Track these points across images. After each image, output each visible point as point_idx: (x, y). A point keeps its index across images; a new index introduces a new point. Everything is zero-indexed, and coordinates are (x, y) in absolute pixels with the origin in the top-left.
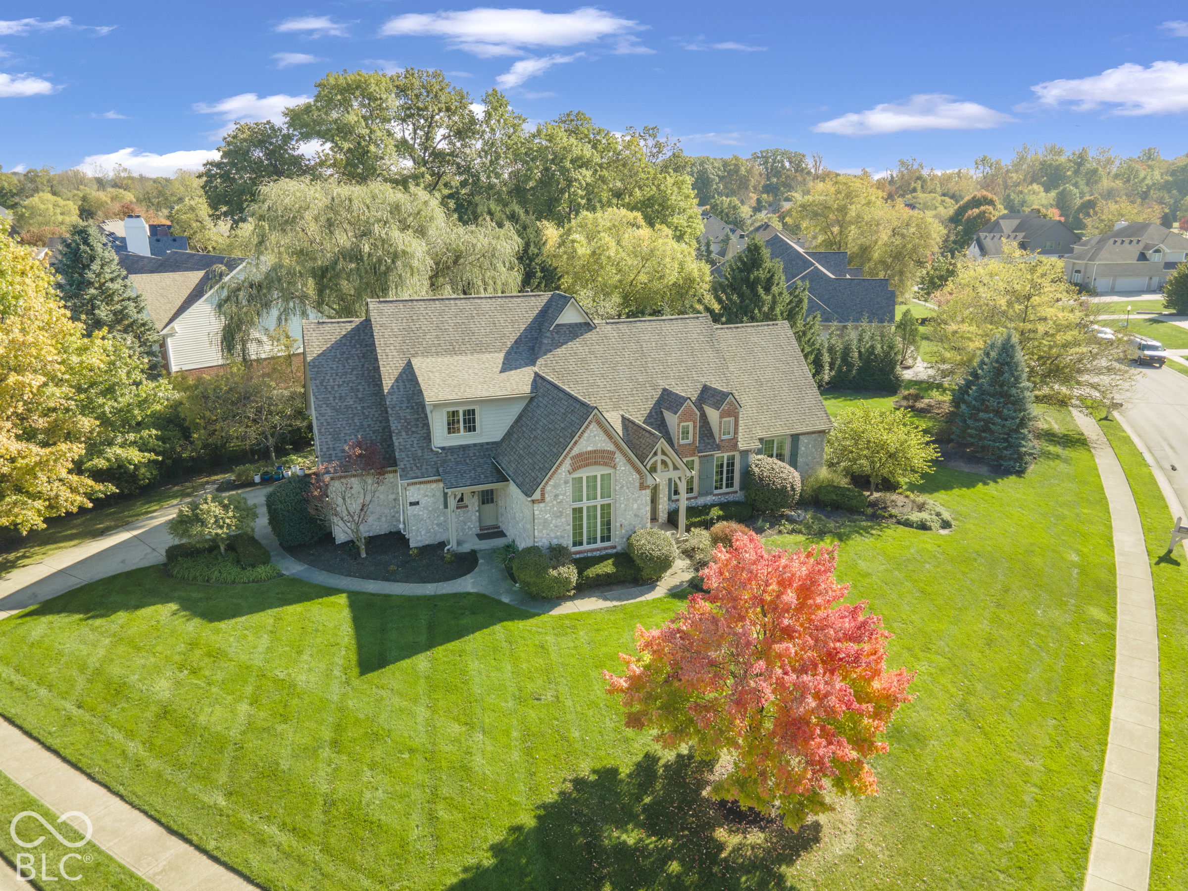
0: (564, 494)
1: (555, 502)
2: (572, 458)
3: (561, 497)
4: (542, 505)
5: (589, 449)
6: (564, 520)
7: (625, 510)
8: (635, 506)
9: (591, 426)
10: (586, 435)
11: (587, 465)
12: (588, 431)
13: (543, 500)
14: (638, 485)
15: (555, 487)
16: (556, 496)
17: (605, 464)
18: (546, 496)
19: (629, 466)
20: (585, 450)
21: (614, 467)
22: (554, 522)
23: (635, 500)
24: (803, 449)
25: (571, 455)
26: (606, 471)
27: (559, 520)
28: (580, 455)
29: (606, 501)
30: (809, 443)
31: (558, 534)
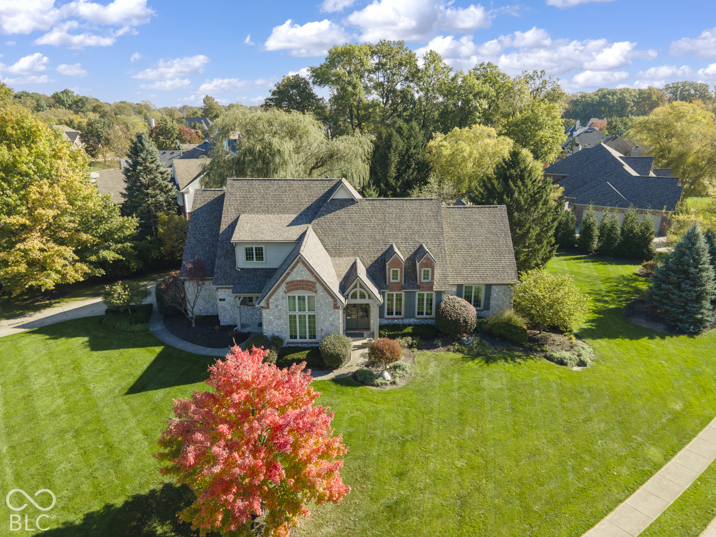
0: (282, 306)
1: (276, 310)
2: (287, 284)
3: (280, 307)
4: (267, 310)
5: (298, 279)
6: (282, 321)
7: (324, 321)
8: (331, 319)
9: (299, 265)
10: (295, 270)
11: (297, 289)
12: (297, 268)
13: (268, 307)
14: (332, 305)
15: (276, 300)
16: (277, 306)
17: (309, 290)
18: (270, 305)
19: (325, 293)
20: (295, 279)
21: (316, 292)
22: (276, 322)
23: (331, 315)
24: (495, 295)
25: (286, 282)
26: (312, 294)
27: (279, 321)
28: (292, 282)
29: (311, 313)
30: (500, 292)
31: (279, 329)
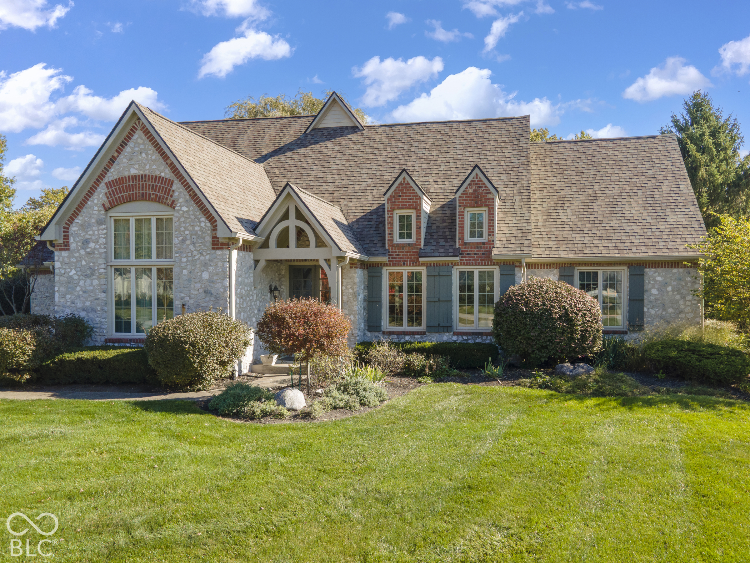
0: (97, 242)
1: (82, 252)
2: (109, 185)
3: (92, 245)
4: (65, 254)
5: (134, 172)
6: (96, 282)
7: (189, 280)
8: (205, 276)
9: (136, 136)
10: (128, 149)
11: (131, 199)
12: (131, 144)
13: (66, 247)
14: (209, 239)
15: (85, 227)
16: (86, 242)
17: (159, 200)
18: (71, 240)
19: (193, 207)
20: (126, 174)
21: (172, 205)
22: (82, 283)
23: (206, 265)
24: (654, 292)
25: (106, 180)
26: (163, 211)
27: (88, 281)
28: (121, 180)
29: (164, 262)
31: (88, 303)
